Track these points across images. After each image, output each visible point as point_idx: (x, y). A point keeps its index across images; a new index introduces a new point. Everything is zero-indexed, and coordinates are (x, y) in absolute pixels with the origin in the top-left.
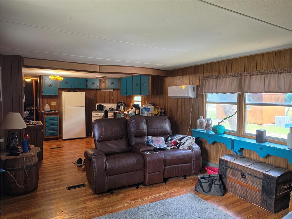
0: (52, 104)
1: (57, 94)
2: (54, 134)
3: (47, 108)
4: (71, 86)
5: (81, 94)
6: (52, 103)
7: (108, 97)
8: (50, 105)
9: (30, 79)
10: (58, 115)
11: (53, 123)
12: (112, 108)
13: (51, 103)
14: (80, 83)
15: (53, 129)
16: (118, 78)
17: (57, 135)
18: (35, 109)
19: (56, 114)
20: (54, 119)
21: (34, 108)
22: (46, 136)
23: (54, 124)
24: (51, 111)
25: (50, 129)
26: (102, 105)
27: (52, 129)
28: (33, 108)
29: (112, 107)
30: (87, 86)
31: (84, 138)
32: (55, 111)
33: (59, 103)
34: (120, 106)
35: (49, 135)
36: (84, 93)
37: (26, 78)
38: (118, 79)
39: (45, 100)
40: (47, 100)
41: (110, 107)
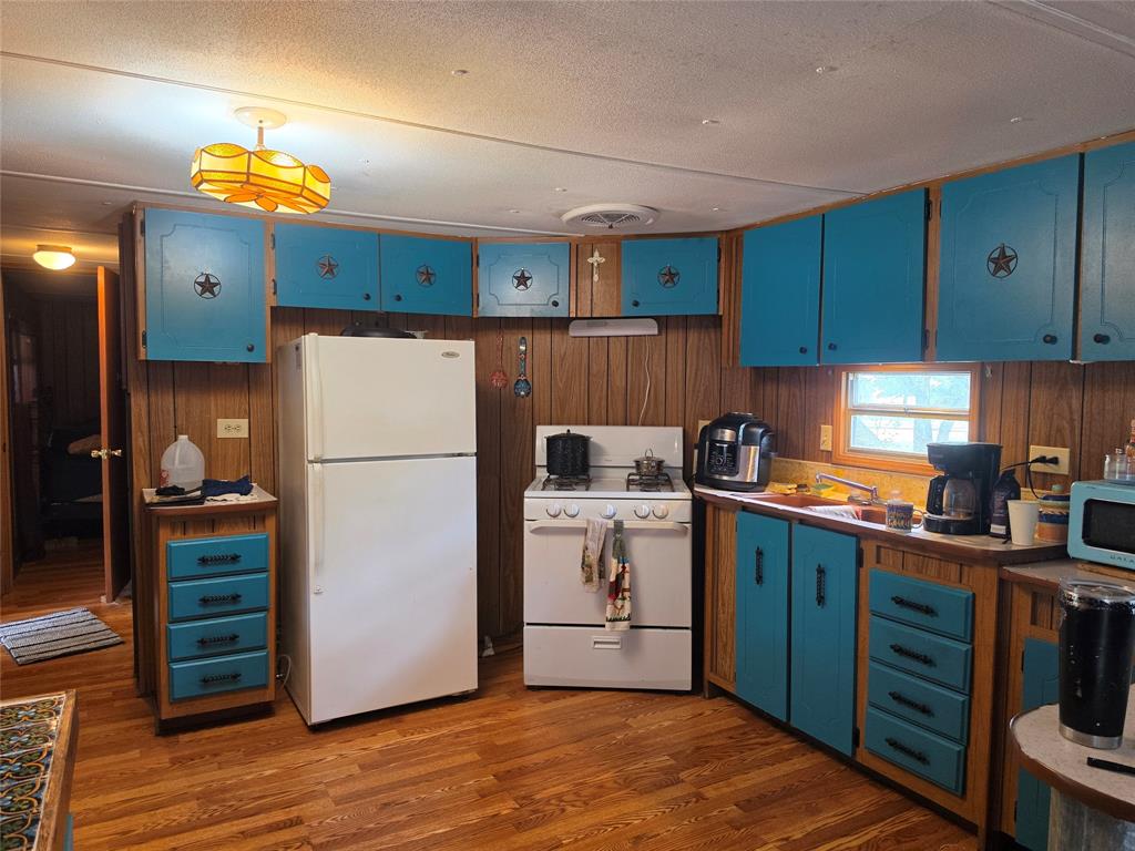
0: (221, 433)
1: (262, 356)
2: (235, 677)
3: (183, 462)
4: (368, 297)
5: (448, 355)
6: (222, 423)
7: (619, 381)
8: (205, 440)
9: (67, 250)
10: (271, 523)
11: (229, 592)
12: (660, 463)
13: (212, 427)
14: (429, 276)
15: (229, 642)
16: (715, 232)
17: (265, 686)
18: (112, 458)
19: (253, 515)
20: (235, 558)
21: (103, 453)
22: (175, 702)
23: (235, 598)
24: (211, 487)
25: (203, 642)
26: (584, 440)
27: (220, 641)
28: (94, 454)
29: (658, 455)
30: (475, 299)
31: (464, 697)
32: (243, 487)
33: (274, 423)
34: (733, 448)
35: (196, 691)
36: (466, 348)
37: (41, 248)
38: (713, 241)
39: (165, 402)
40: (181, 400)
41: (640, 455)
